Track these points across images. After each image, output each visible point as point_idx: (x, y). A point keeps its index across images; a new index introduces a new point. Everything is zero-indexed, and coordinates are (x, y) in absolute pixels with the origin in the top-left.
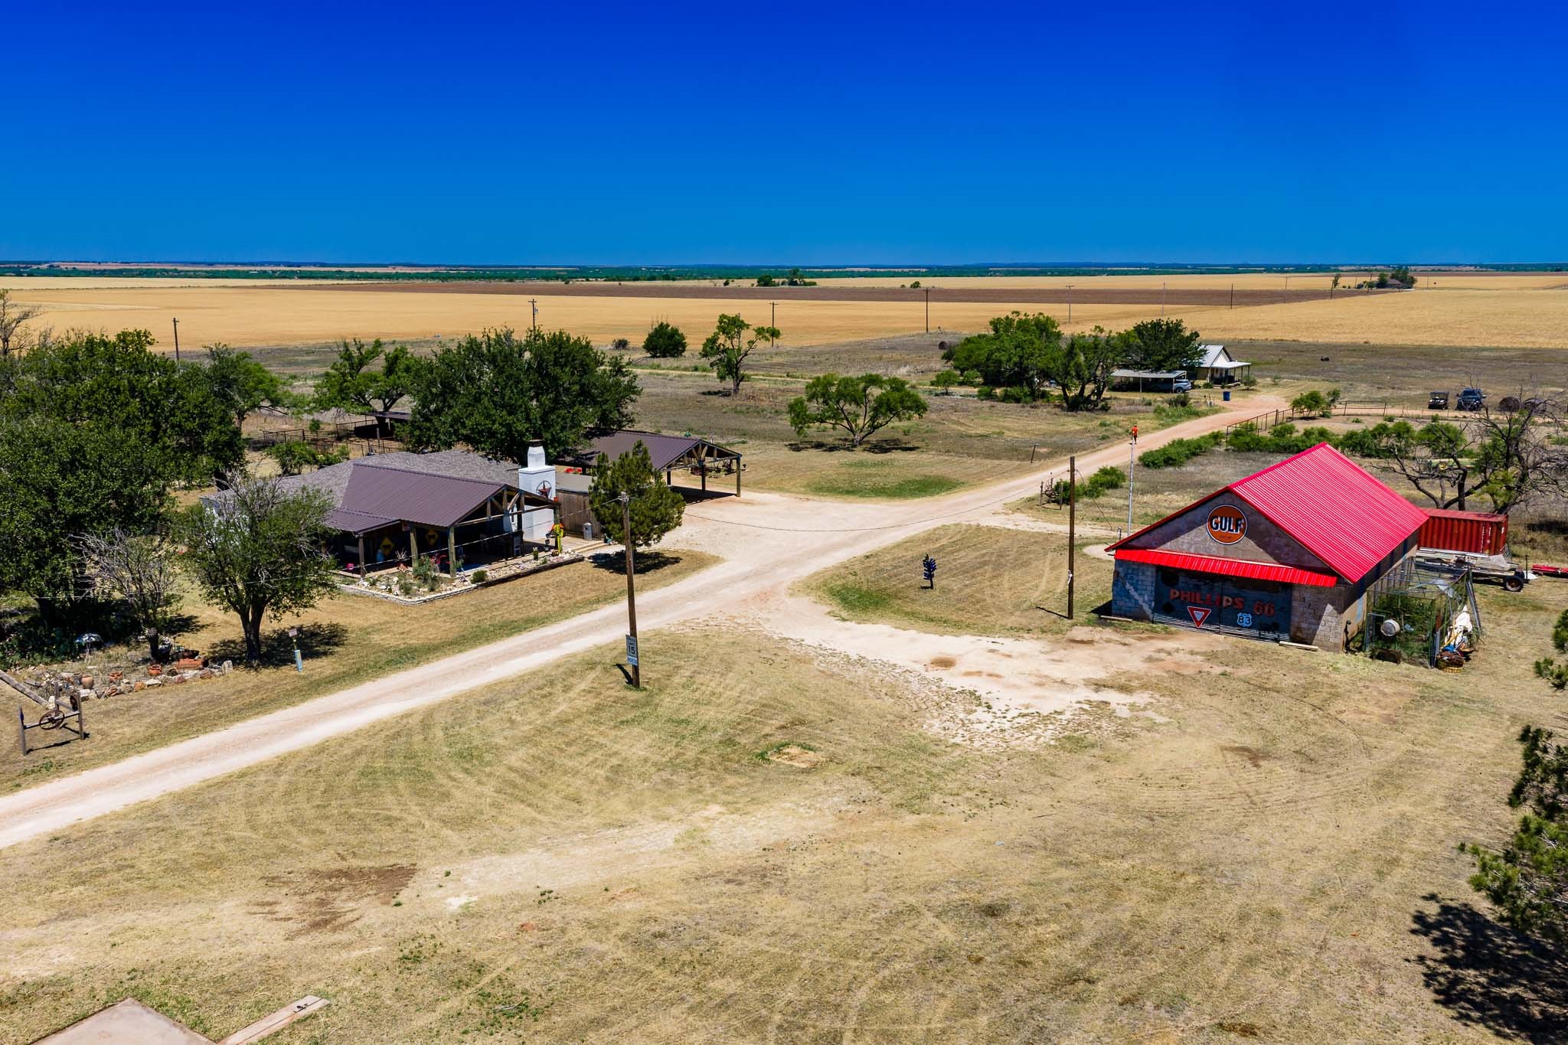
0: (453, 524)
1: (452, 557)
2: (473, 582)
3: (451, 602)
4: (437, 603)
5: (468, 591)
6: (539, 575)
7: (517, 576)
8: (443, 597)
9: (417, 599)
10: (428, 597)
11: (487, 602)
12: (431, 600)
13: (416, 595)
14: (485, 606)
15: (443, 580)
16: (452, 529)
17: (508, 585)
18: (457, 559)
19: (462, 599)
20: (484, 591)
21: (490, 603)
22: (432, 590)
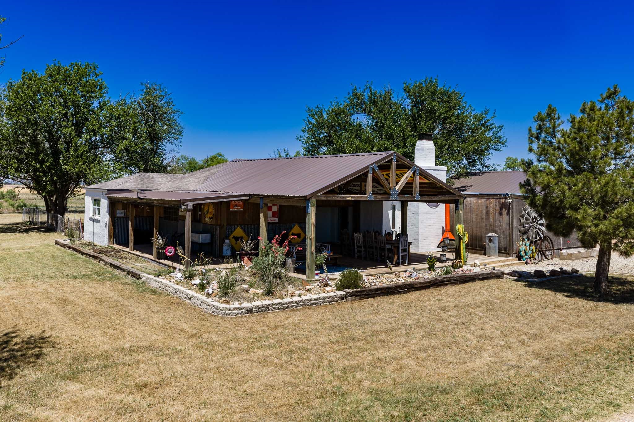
0: (315, 194)
1: (311, 246)
2: (340, 287)
3: (296, 317)
4: (271, 317)
5: (331, 301)
6: (444, 289)
7: (409, 288)
8: (286, 307)
9: (236, 305)
10: (258, 303)
11: (362, 324)
12: (261, 310)
13: (238, 298)
14: (358, 333)
15: (291, 281)
16: (314, 200)
17: (398, 299)
18: (319, 250)
19: (316, 315)
20: (357, 304)
21: (369, 329)
22: (269, 293)
